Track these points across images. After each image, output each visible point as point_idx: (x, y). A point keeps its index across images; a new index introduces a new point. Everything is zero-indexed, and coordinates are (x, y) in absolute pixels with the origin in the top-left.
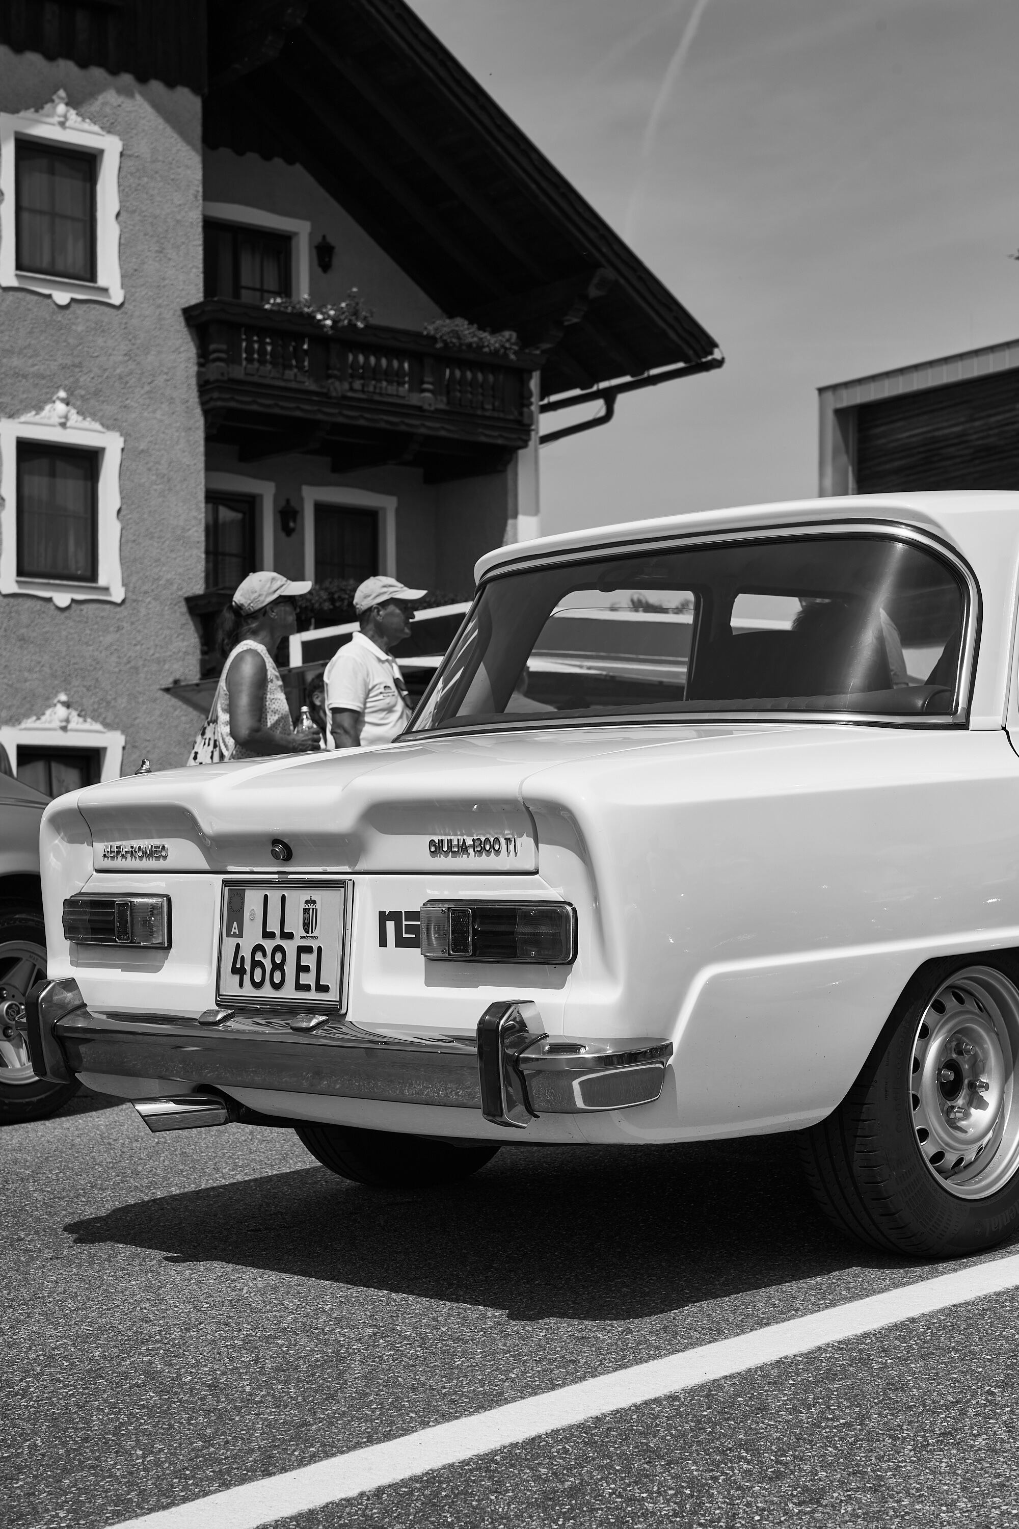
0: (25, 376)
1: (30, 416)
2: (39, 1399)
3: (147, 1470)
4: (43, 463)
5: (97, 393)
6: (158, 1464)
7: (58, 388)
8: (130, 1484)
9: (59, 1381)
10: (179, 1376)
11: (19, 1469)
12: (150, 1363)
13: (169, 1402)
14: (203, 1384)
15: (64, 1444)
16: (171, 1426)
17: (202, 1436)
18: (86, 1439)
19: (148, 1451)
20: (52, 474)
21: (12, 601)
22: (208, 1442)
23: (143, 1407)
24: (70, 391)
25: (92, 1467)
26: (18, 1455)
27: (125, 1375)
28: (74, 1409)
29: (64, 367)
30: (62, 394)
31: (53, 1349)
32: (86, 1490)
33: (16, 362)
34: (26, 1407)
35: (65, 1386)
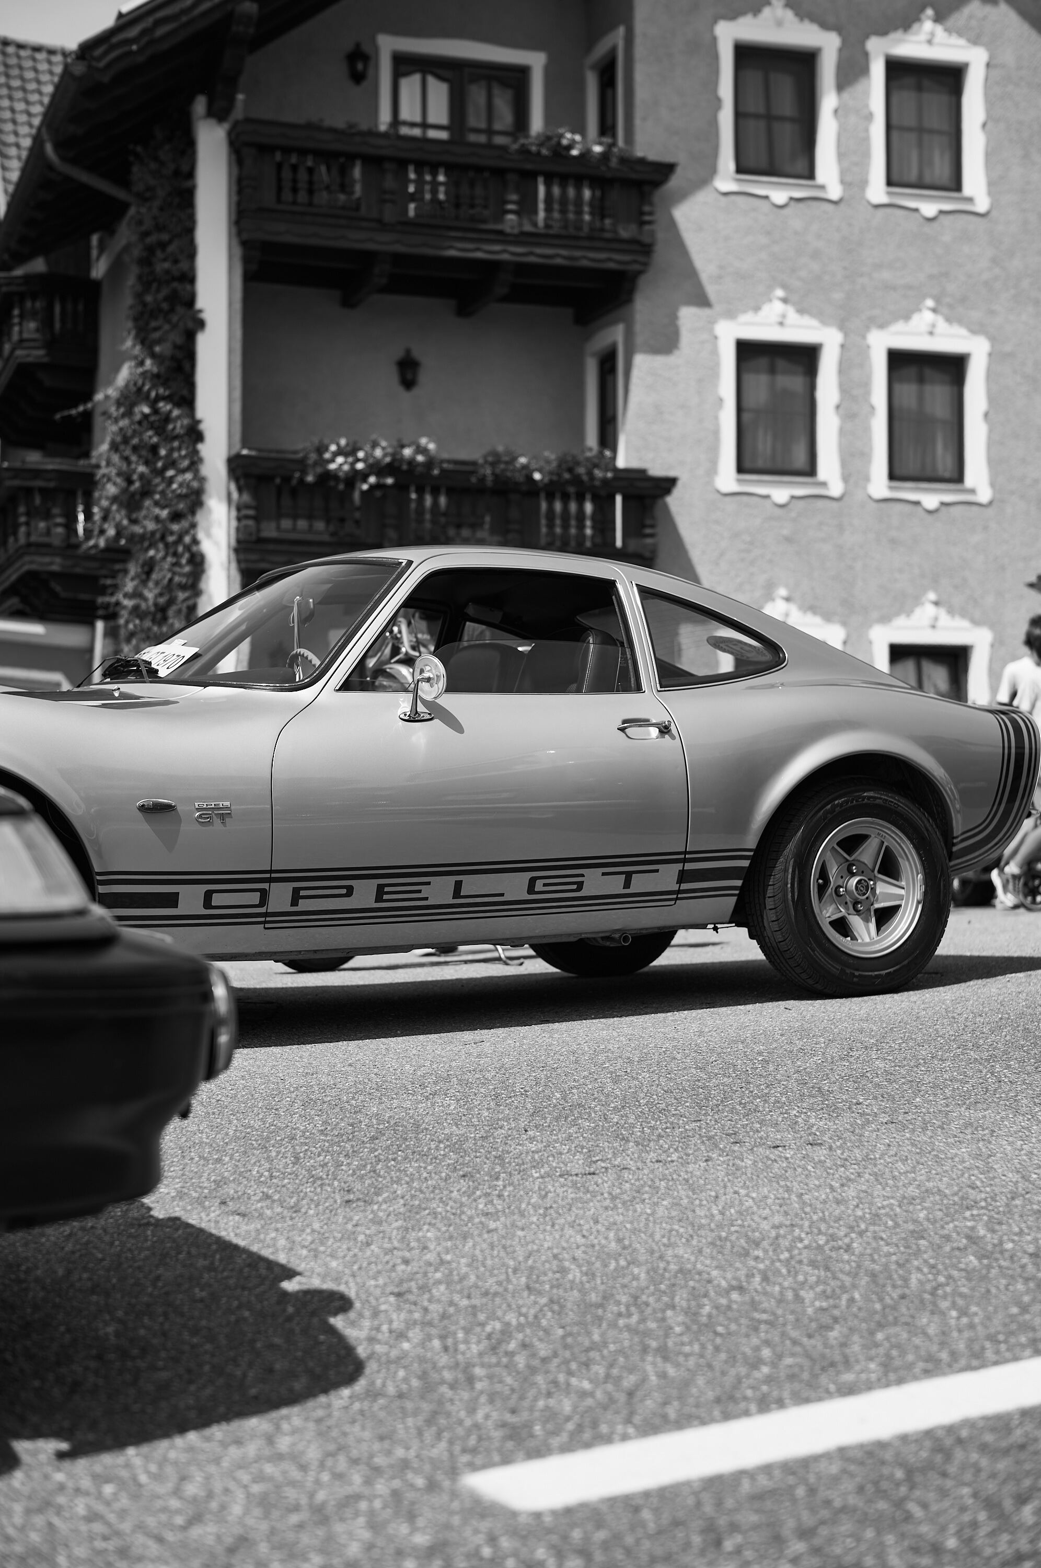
0: (894, 288)
1: (899, 326)
2: (862, 1255)
3: (960, 1331)
4: (912, 371)
5: (963, 300)
6: (971, 1326)
7: (924, 297)
8: (942, 1344)
9: (882, 1239)
10: (1001, 1243)
11: (836, 1320)
12: (973, 1229)
13: (989, 1267)
14: (1025, 1252)
15: (881, 1300)
16: (988, 1291)
17: (1019, 1303)
18: (903, 1297)
19: (963, 1312)
20: (921, 380)
21: (883, 505)
22: (1025, 1309)
23: (962, 1270)
24: (938, 300)
25: (907, 1324)
26: (835, 1307)
27: (948, 1238)
28: (893, 1267)
29: (931, 277)
30: (930, 303)
31: (879, 1208)
32: (898, 1346)
33: (886, 275)
34: (848, 1262)
35: (888, 1244)
